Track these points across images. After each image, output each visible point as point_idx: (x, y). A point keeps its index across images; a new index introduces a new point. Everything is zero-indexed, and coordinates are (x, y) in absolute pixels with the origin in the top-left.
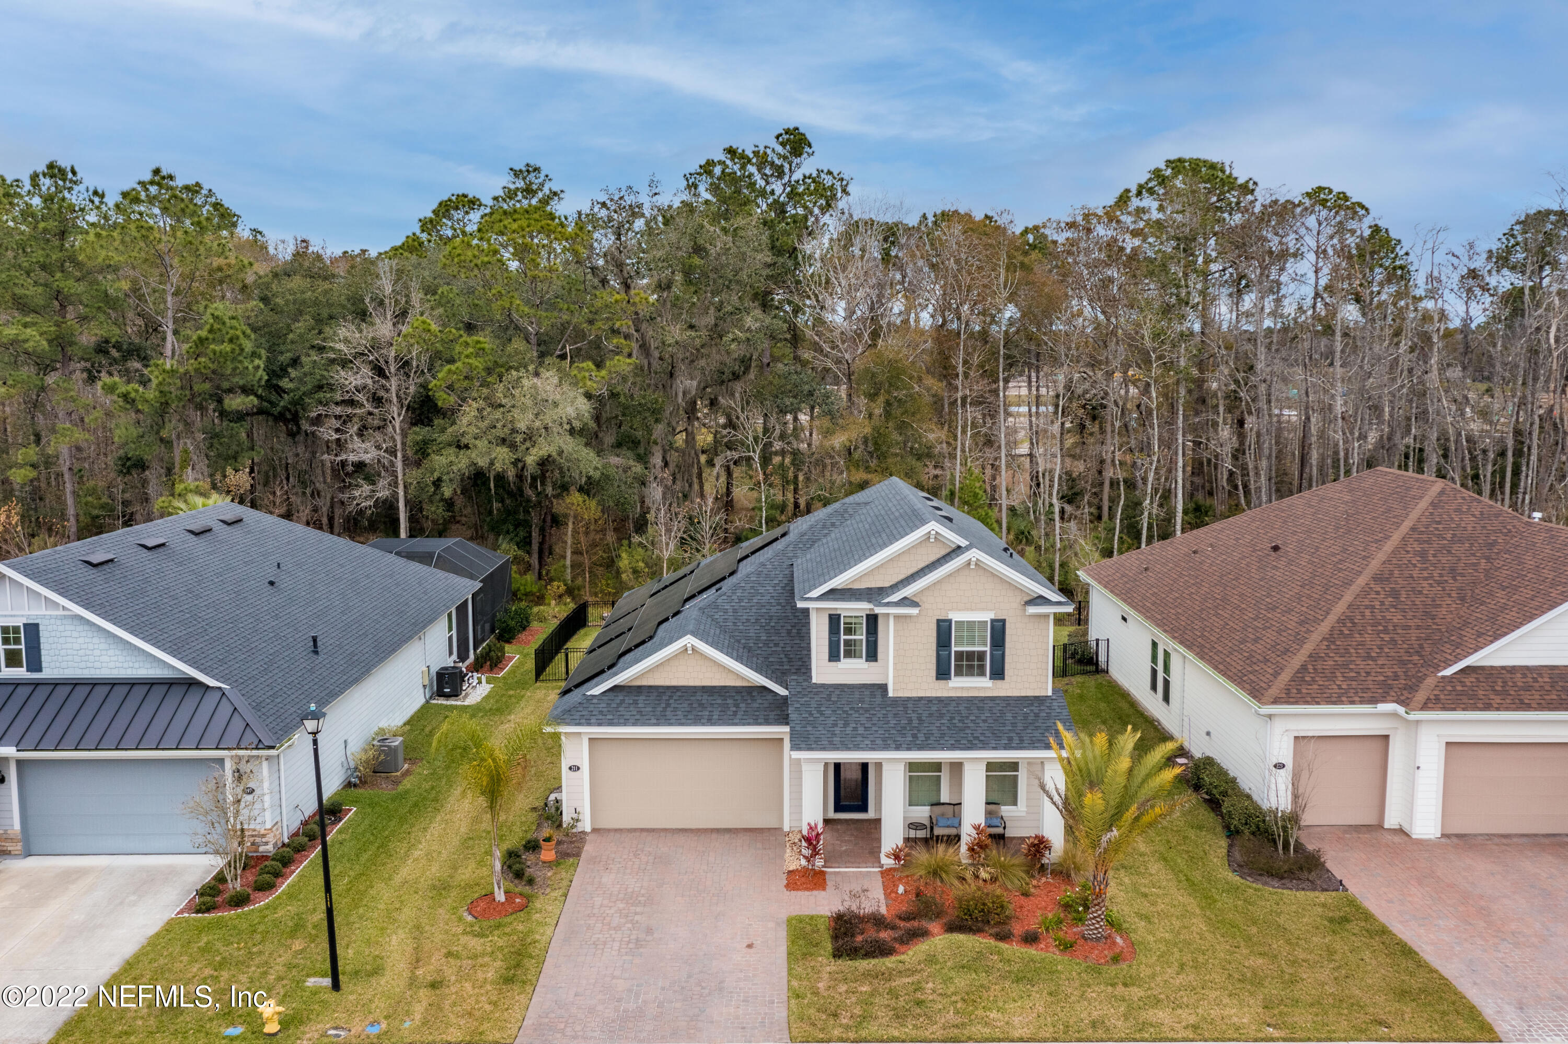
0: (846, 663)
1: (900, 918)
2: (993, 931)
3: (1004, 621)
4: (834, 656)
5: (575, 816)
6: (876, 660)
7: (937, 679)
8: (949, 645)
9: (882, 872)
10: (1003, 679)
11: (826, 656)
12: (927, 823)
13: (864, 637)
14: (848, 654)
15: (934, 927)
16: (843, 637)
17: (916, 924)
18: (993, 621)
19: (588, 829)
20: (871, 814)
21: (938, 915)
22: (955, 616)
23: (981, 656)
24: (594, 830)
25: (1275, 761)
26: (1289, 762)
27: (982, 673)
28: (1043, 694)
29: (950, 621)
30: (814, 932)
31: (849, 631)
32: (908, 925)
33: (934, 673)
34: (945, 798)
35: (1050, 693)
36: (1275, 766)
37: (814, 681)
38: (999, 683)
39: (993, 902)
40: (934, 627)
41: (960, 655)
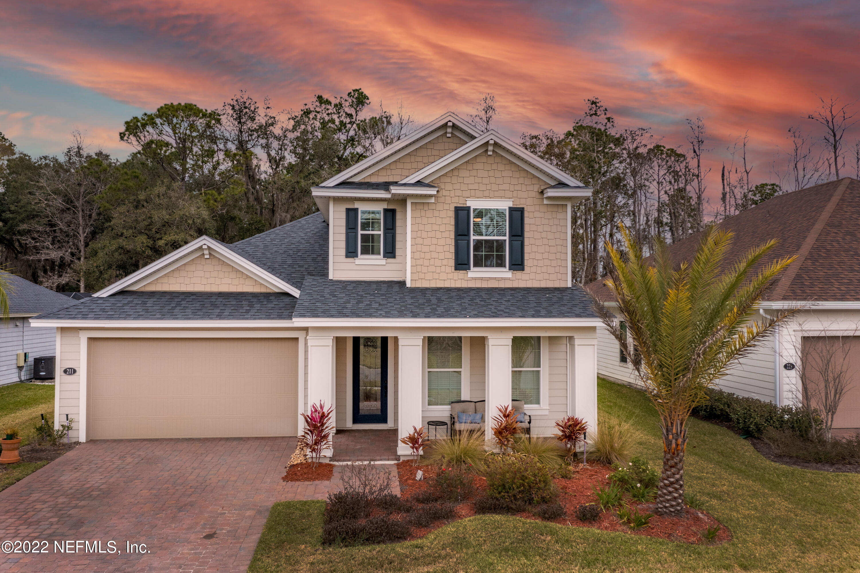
0: (363, 260)
1: (418, 500)
2: (538, 509)
3: (521, 211)
4: (351, 253)
5: (66, 423)
6: (394, 257)
7: (456, 269)
8: (468, 235)
9: (398, 465)
10: (523, 270)
11: (343, 252)
12: (448, 421)
13: (381, 233)
14: (366, 251)
15: (462, 508)
16: (360, 232)
17: (438, 505)
18: (511, 210)
19: (83, 438)
20: (390, 425)
21: (466, 497)
22: (474, 204)
23: (500, 245)
24: (91, 441)
25: (785, 362)
26: (798, 363)
27: (501, 264)
28: (562, 285)
29: (468, 209)
30: (303, 517)
31: (365, 226)
32: (427, 507)
33: (452, 263)
34: (465, 395)
35: (570, 285)
36: (786, 367)
37: (331, 277)
38: (519, 274)
39: (535, 476)
40: (452, 214)
41: (478, 245)
